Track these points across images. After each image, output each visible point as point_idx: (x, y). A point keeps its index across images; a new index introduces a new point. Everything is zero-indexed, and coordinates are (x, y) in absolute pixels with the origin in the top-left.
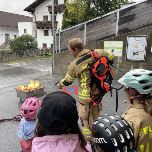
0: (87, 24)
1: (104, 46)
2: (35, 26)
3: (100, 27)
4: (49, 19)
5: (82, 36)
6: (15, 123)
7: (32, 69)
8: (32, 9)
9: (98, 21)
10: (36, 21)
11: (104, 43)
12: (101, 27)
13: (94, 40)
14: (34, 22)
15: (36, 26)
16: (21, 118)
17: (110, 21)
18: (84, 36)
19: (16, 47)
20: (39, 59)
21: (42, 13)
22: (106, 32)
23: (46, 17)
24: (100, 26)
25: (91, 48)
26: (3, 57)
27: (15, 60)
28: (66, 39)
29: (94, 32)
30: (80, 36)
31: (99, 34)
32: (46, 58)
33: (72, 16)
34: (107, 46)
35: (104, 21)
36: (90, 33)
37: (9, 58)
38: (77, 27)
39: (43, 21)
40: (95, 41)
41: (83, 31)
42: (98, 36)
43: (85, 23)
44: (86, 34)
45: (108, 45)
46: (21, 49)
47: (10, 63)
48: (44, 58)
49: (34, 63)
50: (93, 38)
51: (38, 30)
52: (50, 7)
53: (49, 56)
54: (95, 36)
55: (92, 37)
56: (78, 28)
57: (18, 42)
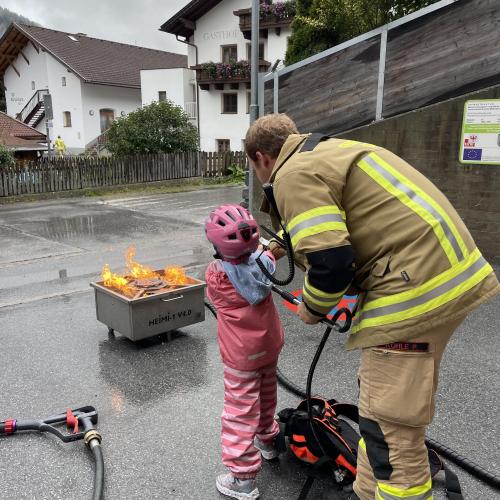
0: (392, 34)
1: (465, 122)
2: (195, 82)
3: (451, 40)
4: (242, 56)
5: (369, 84)
6: (60, 448)
7: (174, 217)
8: (188, 25)
9: (438, 19)
10: (197, 65)
11: (462, 110)
12: (455, 43)
13: (417, 100)
14: (192, 68)
15: (199, 79)
16: (88, 424)
17: (493, 13)
18: (377, 82)
19: (128, 145)
20: (202, 186)
21: (219, 36)
22: (475, 61)
23: (230, 50)
24: (448, 37)
25: (405, 132)
26: (83, 178)
27: (120, 189)
28: (303, 100)
29: (420, 66)
30: (359, 87)
31: (441, 73)
32: (223, 185)
33: (332, 8)
34: (477, 121)
35: (467, 16)
36: (403, 72)
37: (101, 180)
38: (346, 50)
39: (220, 64)
40: (423, 102)
41: (373, 64)
42: (437, 80)
43: (383, 31)
44: (386, 76)
45: (485, 115)
46: (143, 152)
47: (103, 197)
48: (219, 182)
49: (181, 198)
50: (416, 92)
51: (203, 94)
52: (244, 15)
53: (235, 177)
54: (424, 81)
55: (410, 86)
56: (353, 54)
57: (135, 128)
